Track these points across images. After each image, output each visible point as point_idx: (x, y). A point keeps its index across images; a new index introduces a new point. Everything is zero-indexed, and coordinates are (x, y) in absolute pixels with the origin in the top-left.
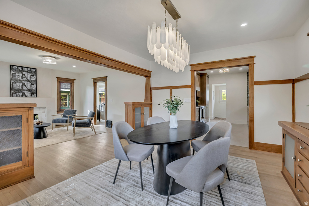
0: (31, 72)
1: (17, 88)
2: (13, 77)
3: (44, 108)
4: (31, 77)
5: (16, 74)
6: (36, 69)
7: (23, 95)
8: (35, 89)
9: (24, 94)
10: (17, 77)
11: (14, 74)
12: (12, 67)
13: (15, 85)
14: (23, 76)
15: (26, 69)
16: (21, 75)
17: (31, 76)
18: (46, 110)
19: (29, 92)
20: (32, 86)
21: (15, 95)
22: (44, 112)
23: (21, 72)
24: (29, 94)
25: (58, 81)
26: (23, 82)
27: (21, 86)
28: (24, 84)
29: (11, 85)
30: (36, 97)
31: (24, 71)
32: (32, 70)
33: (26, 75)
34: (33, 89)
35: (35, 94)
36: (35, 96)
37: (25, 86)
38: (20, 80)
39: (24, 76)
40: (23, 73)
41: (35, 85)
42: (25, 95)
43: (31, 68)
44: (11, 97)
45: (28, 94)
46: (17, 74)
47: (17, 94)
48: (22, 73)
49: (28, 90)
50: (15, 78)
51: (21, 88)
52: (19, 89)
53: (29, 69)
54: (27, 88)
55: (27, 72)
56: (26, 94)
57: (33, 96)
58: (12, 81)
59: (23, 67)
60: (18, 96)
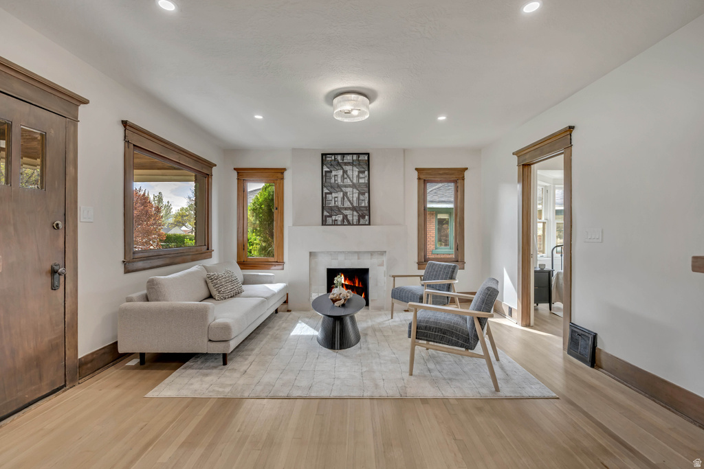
0: (359, 165)
1: (332, 204)
2: (327, 180)
3: (383, 253)
4: (358, 176)
5: (331, 172)
6: (368, 154)
7: (344, 222)
8: (367, 205)
9: (345, 217)
10: (333, 181)
11: (328, 174)
12: (326, 158)
13: (329, 197)
14: (343, 175)
15: (349, 158)
16: (340, 172)
17: (359, 172)
18: (385, 259)
19: (355, 213)
20: (361, 197)
21: (329, 220)
22: (382, 265)
23: (340, 166)
24: (356, 218)
25: (419, 179)
26: (344, 189)
27: (340, 199)
28: (346, 193)
29: (324, 199)
30: (369, 224)
31: (346, 164)
32: (362, 157)
33: (350, 173)
34: (363, 205)
35: (367, 217)
36: (367, 223)
37: (348, 198)
38: (339, 186)
39: (345, 176)
40: (344, 167)
41: (367, 195)
42: (348, 221)
43: (358, 154)
44: (323, 225)
45: (353, 216)
46: (334, 173)
47: (334, 218)
48: (343, 169)
49: (354, 209)
50: (331, 183)
51: (339, 204)
52: (337, 206)
53: (355, 157)
54: (352, 204)
55: (352, 164)
56: (350, 218)
57: (362, 221)
58: (326, 191)
59: (343, 155)
60: (335, 223)
